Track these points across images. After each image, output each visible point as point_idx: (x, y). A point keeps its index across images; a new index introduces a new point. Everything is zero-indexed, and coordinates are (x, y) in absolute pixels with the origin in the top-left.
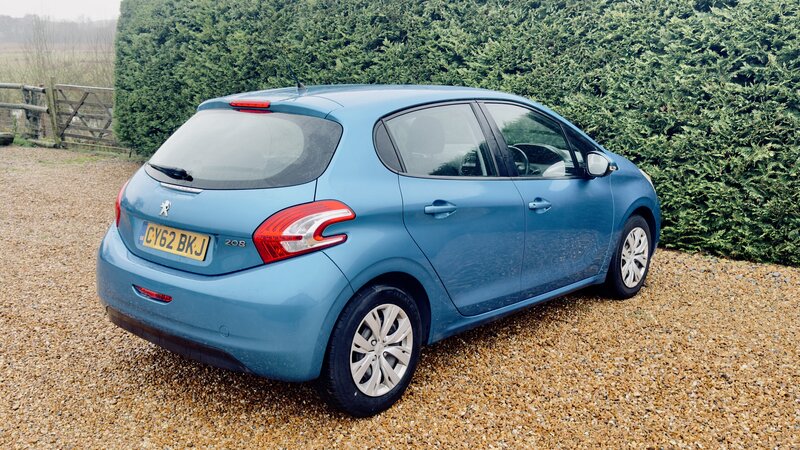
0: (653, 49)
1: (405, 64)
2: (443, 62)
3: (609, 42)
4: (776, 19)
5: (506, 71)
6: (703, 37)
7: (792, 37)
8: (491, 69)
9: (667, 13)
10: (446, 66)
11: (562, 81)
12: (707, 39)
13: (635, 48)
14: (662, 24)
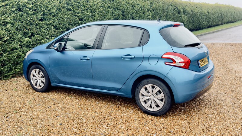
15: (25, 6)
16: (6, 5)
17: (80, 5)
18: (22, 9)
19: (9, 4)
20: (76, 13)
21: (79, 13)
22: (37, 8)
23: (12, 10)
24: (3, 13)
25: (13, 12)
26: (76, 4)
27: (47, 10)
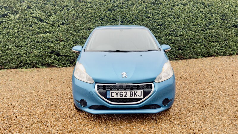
0: (100, 19)
1: (20, 22)
2: (36, 21)
3: (89, 17)
4: (125, 14)
5: (60, 24)
6: (111, 17)
7: (129, 17)
8: (55, 24)
9: (102, 11)
10: (38, 23)
11: (79, 27)
12: (112, 17)
13: (97, 19)
14: (102, 13)
15: (106, 16)
16: (92, 16)
17: (161, 12)
18: (104, 19)
19: (94, 16)
20: (155, 19)
21: (158, 20)
22: (116, 17)
23: (95, 20)
24: (89, 22)
25: (97, 21)
26: (157, 12)
27: (125, 18)
